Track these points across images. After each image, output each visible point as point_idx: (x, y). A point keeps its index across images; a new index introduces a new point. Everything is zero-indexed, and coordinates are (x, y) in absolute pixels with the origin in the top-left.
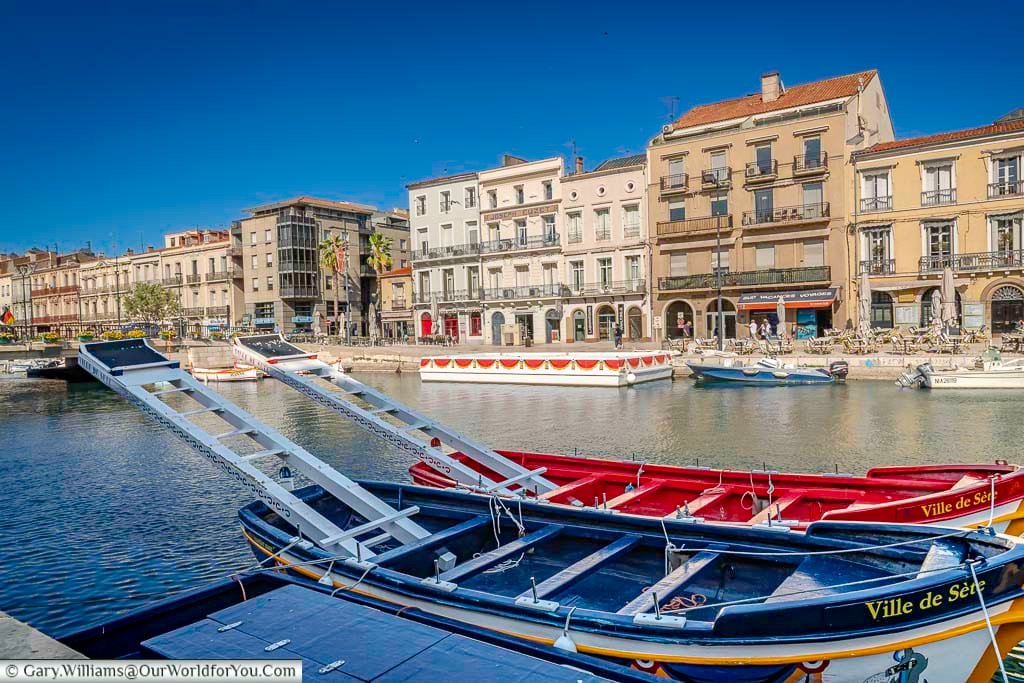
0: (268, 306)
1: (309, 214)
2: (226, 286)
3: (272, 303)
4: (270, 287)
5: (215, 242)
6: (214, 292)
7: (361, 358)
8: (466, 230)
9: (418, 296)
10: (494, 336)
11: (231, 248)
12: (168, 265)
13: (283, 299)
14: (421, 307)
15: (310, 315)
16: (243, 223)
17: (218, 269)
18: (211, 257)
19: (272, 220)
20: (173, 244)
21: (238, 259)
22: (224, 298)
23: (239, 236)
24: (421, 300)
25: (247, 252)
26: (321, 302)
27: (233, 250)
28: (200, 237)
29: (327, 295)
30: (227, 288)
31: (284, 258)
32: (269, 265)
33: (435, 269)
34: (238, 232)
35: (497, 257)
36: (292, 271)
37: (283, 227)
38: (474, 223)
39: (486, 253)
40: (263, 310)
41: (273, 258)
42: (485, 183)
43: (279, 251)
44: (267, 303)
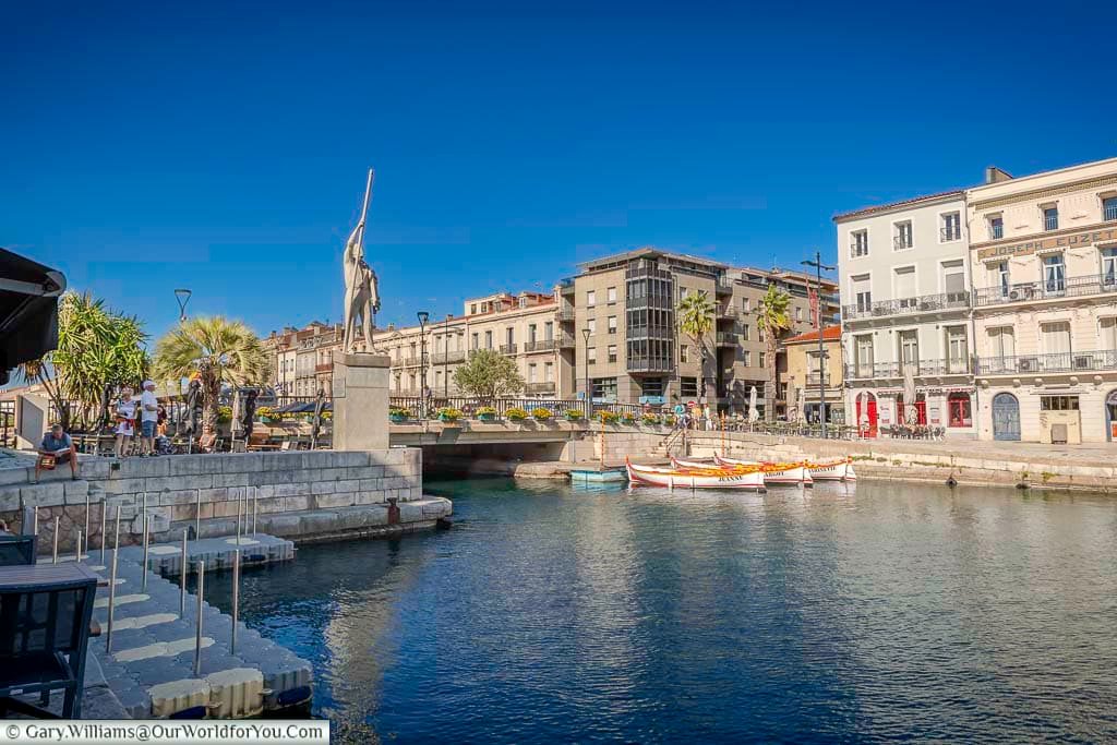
0: (608, 383)
1: (663, 266)
2: (551, 358)
3: (615, 378)
4: (613, 359)
5: (533, 306)
6: (535, 365)
7: (864, 458)
8: (942, 273)
9: (851, 369)
10: (995, 428)
11: (560, 311)
12: (476, 335)
13: (630, 374)
14: (856, 384)
15: (660, 394)
16: (577, 280)
17: (541, 336)
18: (531, 324)
19: (619, 276)
20: (474, 312)
21: (569, 326)
22: (546, 372)
23: (570, 298)
24: (856, 374)
25: (580, 316)
26: (674, 378)
27: (561, 314)
28: (512, 301)
29: (682, 370)
30: (553, 361)
31: (636, 322)
32: (612, 331)
33: (884, 331)
34: (568, 291)
35: (1005, 311)
36: (646, 338)
37: (636, 282)
38: (959, 263)
39: (982, 305)
40: (600, 388)
41: (619, 322)
42: (979, 205)
43: (629, 313)
44: (606, 379)
